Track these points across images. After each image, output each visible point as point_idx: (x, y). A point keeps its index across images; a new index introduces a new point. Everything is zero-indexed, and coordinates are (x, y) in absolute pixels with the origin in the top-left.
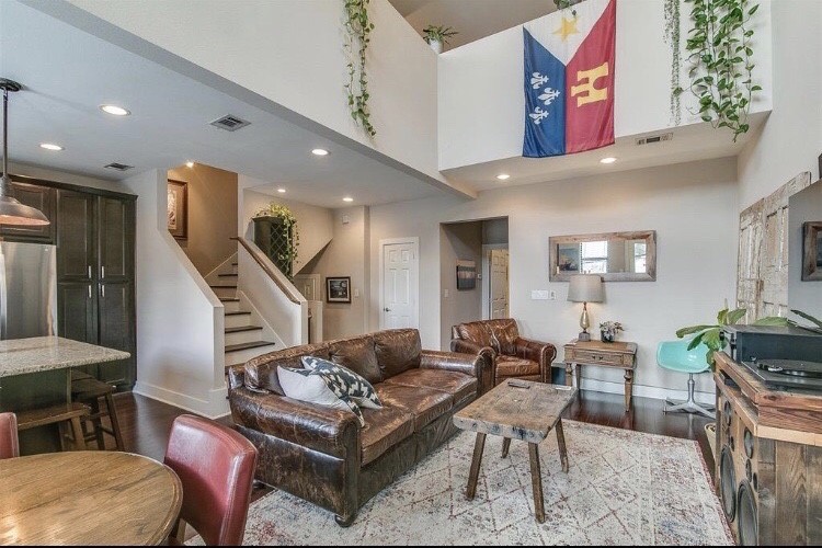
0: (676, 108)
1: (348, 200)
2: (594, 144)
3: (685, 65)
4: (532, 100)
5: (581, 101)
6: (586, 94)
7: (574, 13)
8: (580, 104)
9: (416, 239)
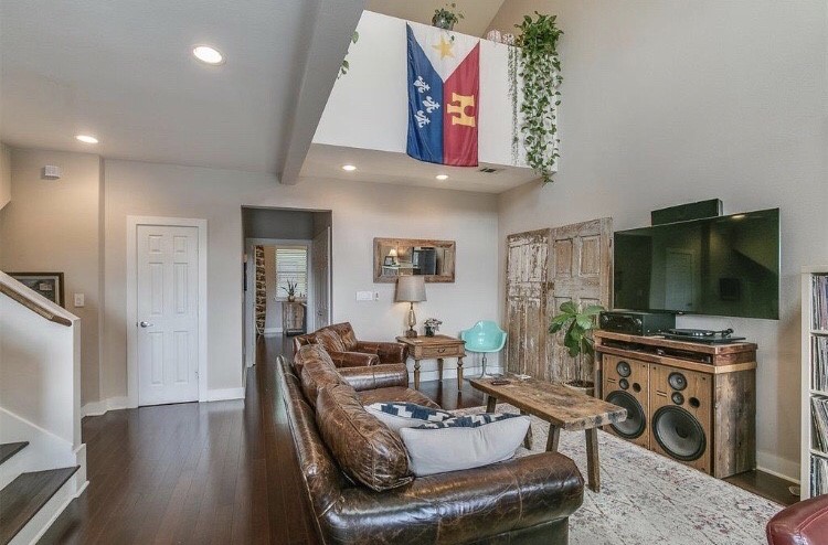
0: (515, 153)
1: (88, 139)
2: (464, 162)
3: (520, 121)
4: (416, 101)
5: (455, 121)
6: (459, 115)
7: (453, 38)
8: (454, 123)
9: (202, 223)
